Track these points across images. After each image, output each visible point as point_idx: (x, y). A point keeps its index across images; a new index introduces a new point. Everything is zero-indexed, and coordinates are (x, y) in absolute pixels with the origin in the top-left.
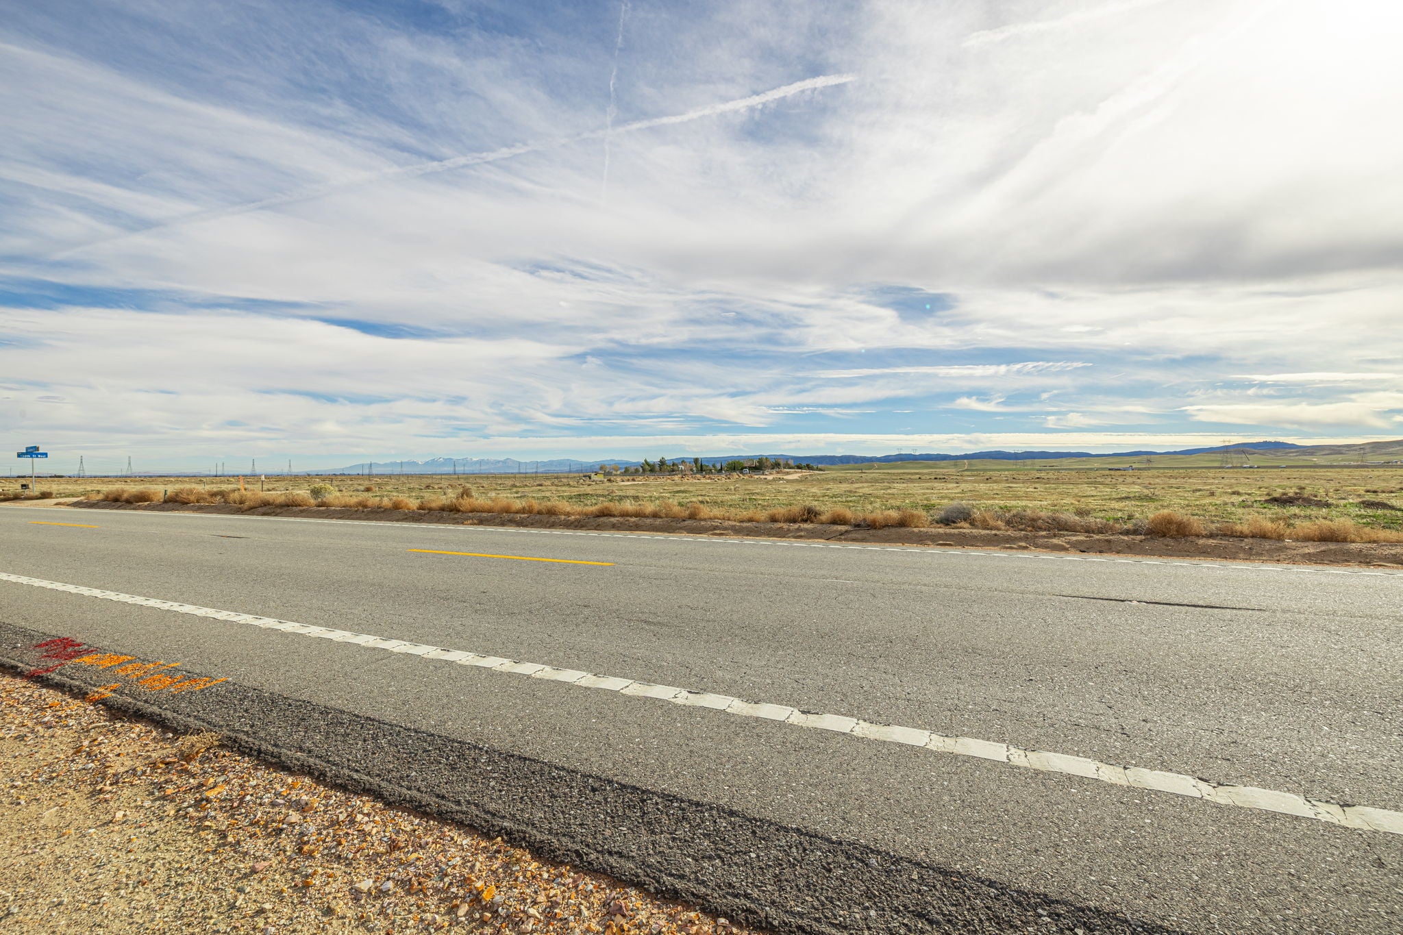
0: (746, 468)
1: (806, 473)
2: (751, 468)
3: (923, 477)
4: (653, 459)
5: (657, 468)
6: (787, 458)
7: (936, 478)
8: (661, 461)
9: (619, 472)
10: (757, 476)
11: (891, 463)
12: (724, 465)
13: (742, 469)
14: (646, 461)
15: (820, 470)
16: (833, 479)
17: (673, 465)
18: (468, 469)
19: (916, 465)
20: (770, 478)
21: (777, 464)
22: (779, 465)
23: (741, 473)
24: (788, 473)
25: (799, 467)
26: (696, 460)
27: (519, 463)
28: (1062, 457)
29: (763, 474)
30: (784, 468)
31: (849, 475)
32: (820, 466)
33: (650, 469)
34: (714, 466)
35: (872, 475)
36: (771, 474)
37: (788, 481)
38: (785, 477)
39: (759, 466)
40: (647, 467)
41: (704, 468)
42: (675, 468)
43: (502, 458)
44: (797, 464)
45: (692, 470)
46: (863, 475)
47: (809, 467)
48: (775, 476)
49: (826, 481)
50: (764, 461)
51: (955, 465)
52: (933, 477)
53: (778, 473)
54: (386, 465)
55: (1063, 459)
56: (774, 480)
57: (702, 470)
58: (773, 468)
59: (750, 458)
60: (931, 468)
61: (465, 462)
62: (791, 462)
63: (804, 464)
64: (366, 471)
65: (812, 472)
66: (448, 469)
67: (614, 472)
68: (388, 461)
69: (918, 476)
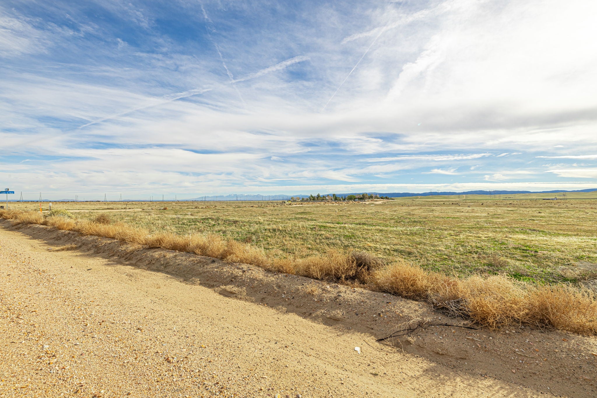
0: (356, 198)
1: (385, 201)
2: (359, 198)
3: (445, 203)
4: (315, 195)
5: (316, 199)
6: (376, 194)
7: (453, 204)
8: (318, 195)
9: (299, 200)
10: (362, 202)
11: (427, 196)
12: (346, 197)
13: (355, 199)
14: (311, 195)
15: (392, 199)
16: (398, 204)
17: (323, 197)
18: (242, 199)
19: (438, 197)
20: (367, 203)
21: (371, 197)
22: (372, 197)
23: (354, 201)
24: (377, 201)
25: (382, 198)
26: (334, 195)
27: (263, 196)
28: (516, 193)
29: (364, 201)
30: (375, 198)
31: (406, 202)
32: (392, 198)
33: (313, 199)
34: (342, 197)
35: (418, 202)
36: (368, 201)
37: (376, 205)
38: (375, 203)
39: (363, 197)
40: (311, 198)
41: (337, 198)
42: (324, 198)
43: (256, 194)
44: (381, 196)
45: (332, 199)
46: (414, 202)
47: (387, 198)
48: (370, 202)
49: (395, 205)
50: (365, 195)
51: (459, 197)
52: (451, 203)
53: (372, 201)
54: (212, 197)
55: (516, 194)
56: (369, 204)
57: (336, 199)
58: (369, 199)
59: (359, 194)
60: (446, 198)
61: (242, 196)
62: (378, 196)
63: (384, 196)
64: (204, 200)
65: (388, 200)
66: (235, 199)
67: (297, 200)
68: (213, 196)
69: (442, 203)
